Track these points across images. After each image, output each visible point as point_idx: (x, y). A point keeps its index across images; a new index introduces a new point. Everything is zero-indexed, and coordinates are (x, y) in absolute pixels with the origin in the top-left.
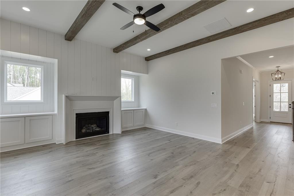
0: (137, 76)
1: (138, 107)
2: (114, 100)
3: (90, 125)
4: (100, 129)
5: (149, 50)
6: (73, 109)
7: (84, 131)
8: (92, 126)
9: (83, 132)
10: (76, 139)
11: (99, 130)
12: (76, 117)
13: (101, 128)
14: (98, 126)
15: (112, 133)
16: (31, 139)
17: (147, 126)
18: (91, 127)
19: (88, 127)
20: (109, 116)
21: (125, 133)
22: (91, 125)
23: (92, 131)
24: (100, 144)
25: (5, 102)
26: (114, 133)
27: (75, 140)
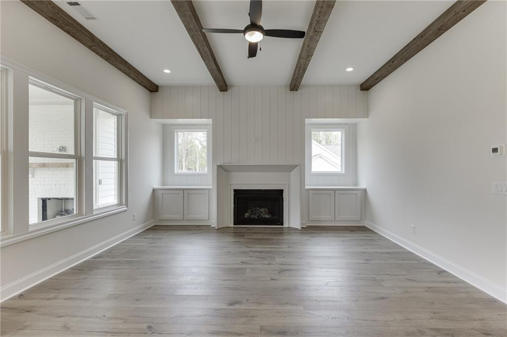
0: (352, 124)
1: (356, 186)
2: (291, 172)
3: (258, 208)
4: (271, 216)
5: (350, 69)
6: (231, 183)
7: (247, 215)
8: (261, 210)
9: (245, 216)
10: (234, 225)
11: (268, 217)
12: (234, 194)
13: (273, 215)
14: (270, 213)
15: (287, 226)
16: (190, 216)
17: (367, 224)
18: (259, 212)
19: (255, 211)
20: (284, 197)
21: (312, 229)
22: (260, 208)
23: (258, 217)
24: (249, 237)
25: (176, 172)
26: (292, 226)
27: (232, 226)
